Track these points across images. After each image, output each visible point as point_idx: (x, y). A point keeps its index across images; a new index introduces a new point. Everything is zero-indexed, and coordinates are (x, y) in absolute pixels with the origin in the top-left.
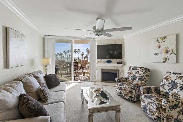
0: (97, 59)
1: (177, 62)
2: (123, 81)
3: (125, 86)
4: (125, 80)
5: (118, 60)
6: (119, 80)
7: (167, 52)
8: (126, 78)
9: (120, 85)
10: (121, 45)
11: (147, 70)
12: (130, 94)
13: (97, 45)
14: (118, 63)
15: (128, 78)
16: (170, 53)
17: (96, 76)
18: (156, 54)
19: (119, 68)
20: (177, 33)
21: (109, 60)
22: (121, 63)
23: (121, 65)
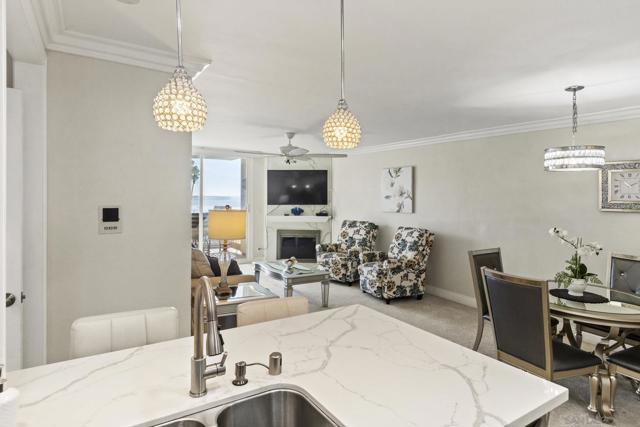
0: (269, 204)
1: (413, 211)
2: (331, 250)
3: (335, 256)
4: (334, 248)
5: (319, 208)
6: (324, 249)
7: (402, 194)
8: (336, 246)
9: (325, 257)
10: (326, 172)
11: (373, 226)
12: (343, 271)
13: (269, 171)
14: (317, 215)
15: (340, 245)
16: (405, 195)
17: (265, 247)
18: (387, 197)
19: (320, 228)
20: (413, 164)
21: (298, 206)
22: (326, 215)
23: (325, 219)
